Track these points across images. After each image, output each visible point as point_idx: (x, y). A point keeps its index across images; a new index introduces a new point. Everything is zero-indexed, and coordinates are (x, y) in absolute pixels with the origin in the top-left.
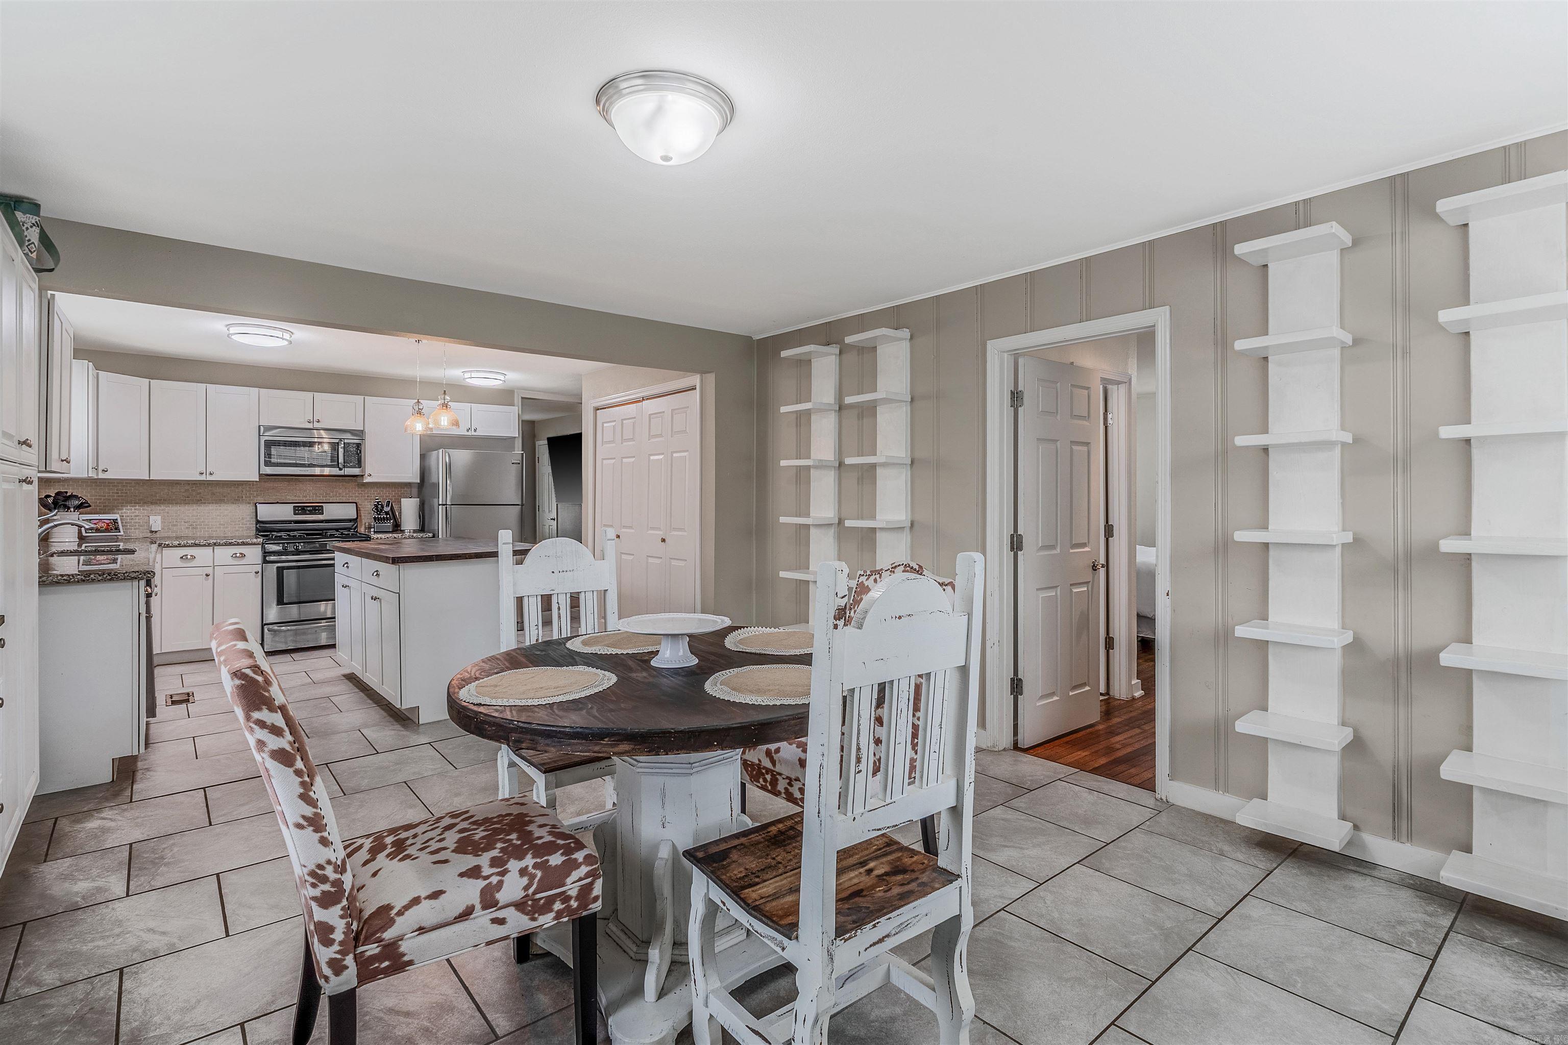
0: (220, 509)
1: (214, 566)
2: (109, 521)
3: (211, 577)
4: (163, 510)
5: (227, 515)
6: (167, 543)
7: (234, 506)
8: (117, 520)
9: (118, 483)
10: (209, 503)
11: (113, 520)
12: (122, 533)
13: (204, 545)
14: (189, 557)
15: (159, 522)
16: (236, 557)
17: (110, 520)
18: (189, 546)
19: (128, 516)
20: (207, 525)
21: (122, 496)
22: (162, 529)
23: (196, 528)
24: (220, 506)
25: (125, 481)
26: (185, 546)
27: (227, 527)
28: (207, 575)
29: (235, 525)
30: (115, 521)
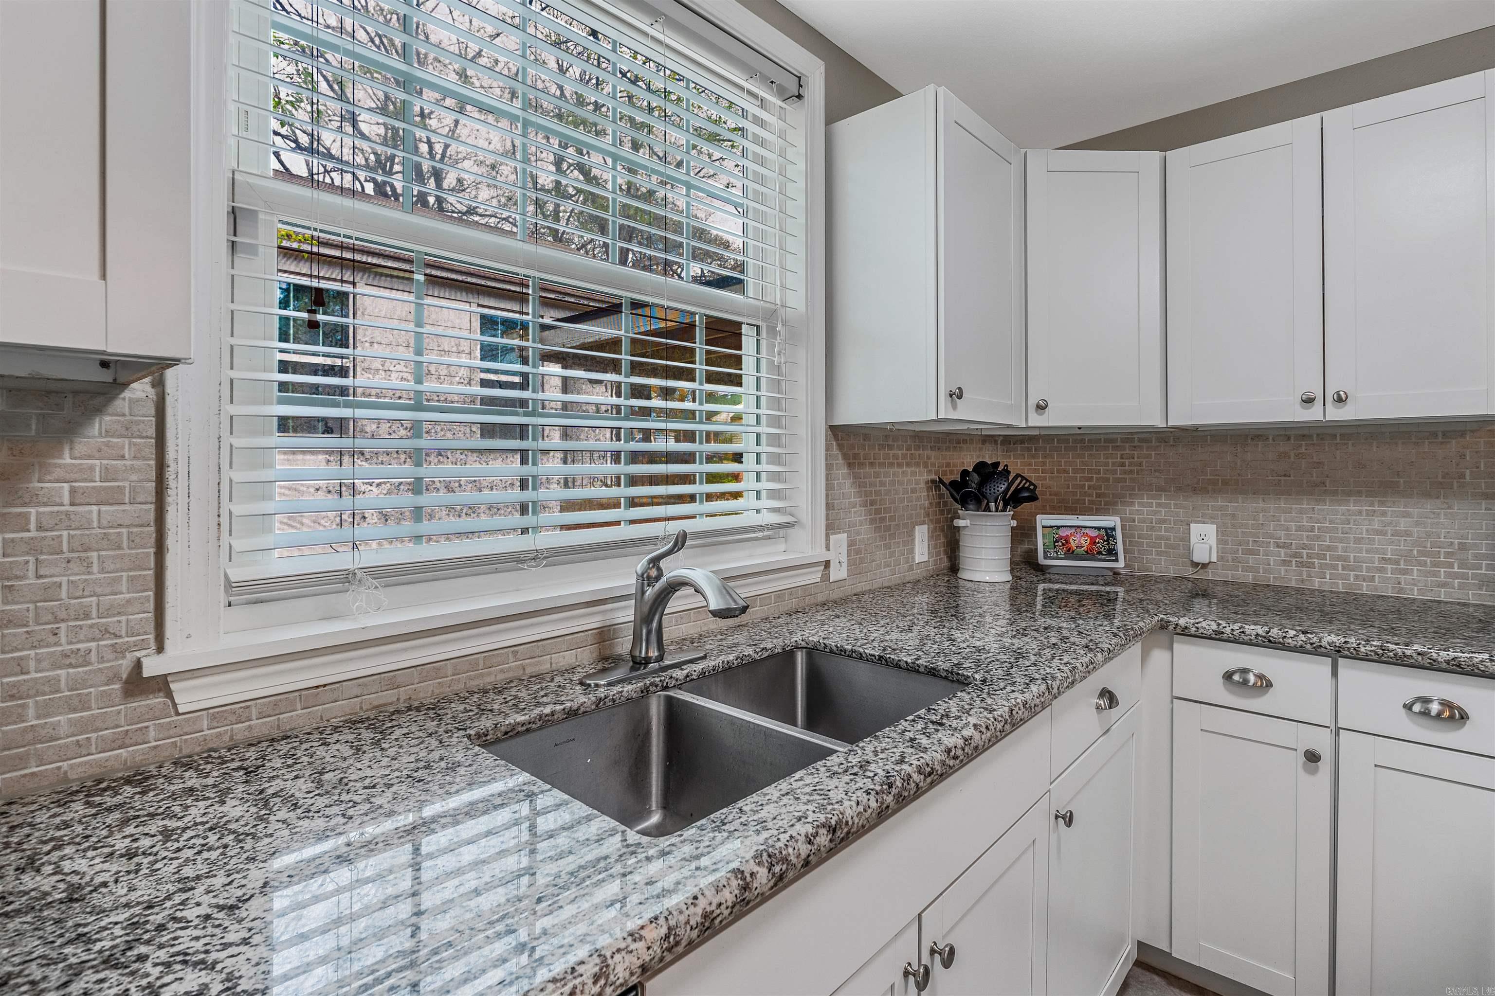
0: (1384, 514)
1: (1338, 730)
2: (1094, 533)
3: (1325, 764)
4: (1221, 508)
5: (1408, 534)
6: (1182, 622)
7: (1429, 506)
8: (1114, 529)
9: (1123, 441)
10: (1349, 494)
11: (1106, 529)
12: (1121, 564)
13: (1300, 650)
14: (1252, 678)
15: (1213, 540)
16: (1426, 713)
17: (1099, 529)
18: (1250, 643)
19: (1144, 522)
20: (1339, 559)
21: (1131, 472)
22: (1220, 558)
23: (1311, 565)
24: (1382, 503)
25: (1136, 436)
26: (1235, 641)
27: (1405, 572)
28: (1312, 757)
29: (1435, 565)
30: (1109, 532)
